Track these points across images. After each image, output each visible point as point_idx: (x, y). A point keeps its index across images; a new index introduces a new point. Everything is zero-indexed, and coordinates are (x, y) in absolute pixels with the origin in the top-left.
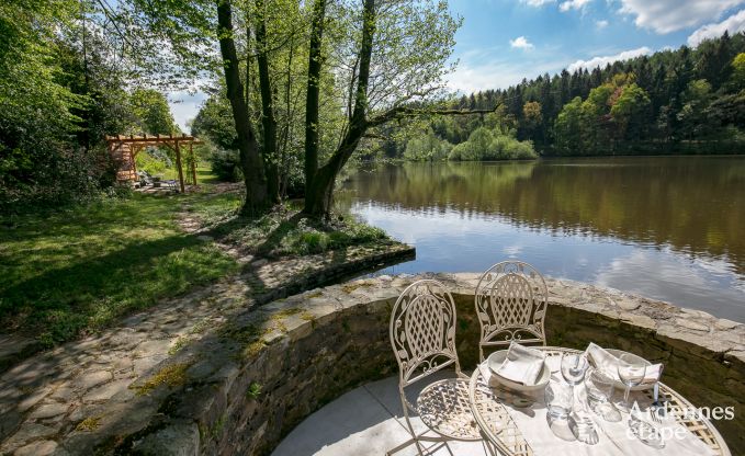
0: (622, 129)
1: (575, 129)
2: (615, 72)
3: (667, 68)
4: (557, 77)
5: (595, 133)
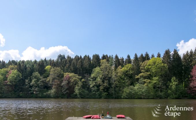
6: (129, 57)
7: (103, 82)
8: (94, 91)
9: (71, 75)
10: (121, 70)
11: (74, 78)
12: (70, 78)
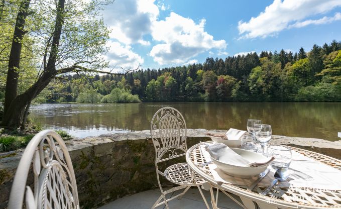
0: (169, 92)
1: (153, 92)
2: (165, 72)
3: (180, 72)
4: (146, 71)
5: (160, 93)
6: (302, 50)
7: (267, 82)
8: (253, 93)
9: (225, 77)
10: (291, 67)
11: (230, 81)
12: (224, 81)
